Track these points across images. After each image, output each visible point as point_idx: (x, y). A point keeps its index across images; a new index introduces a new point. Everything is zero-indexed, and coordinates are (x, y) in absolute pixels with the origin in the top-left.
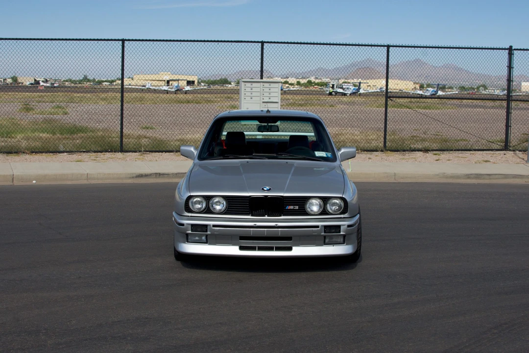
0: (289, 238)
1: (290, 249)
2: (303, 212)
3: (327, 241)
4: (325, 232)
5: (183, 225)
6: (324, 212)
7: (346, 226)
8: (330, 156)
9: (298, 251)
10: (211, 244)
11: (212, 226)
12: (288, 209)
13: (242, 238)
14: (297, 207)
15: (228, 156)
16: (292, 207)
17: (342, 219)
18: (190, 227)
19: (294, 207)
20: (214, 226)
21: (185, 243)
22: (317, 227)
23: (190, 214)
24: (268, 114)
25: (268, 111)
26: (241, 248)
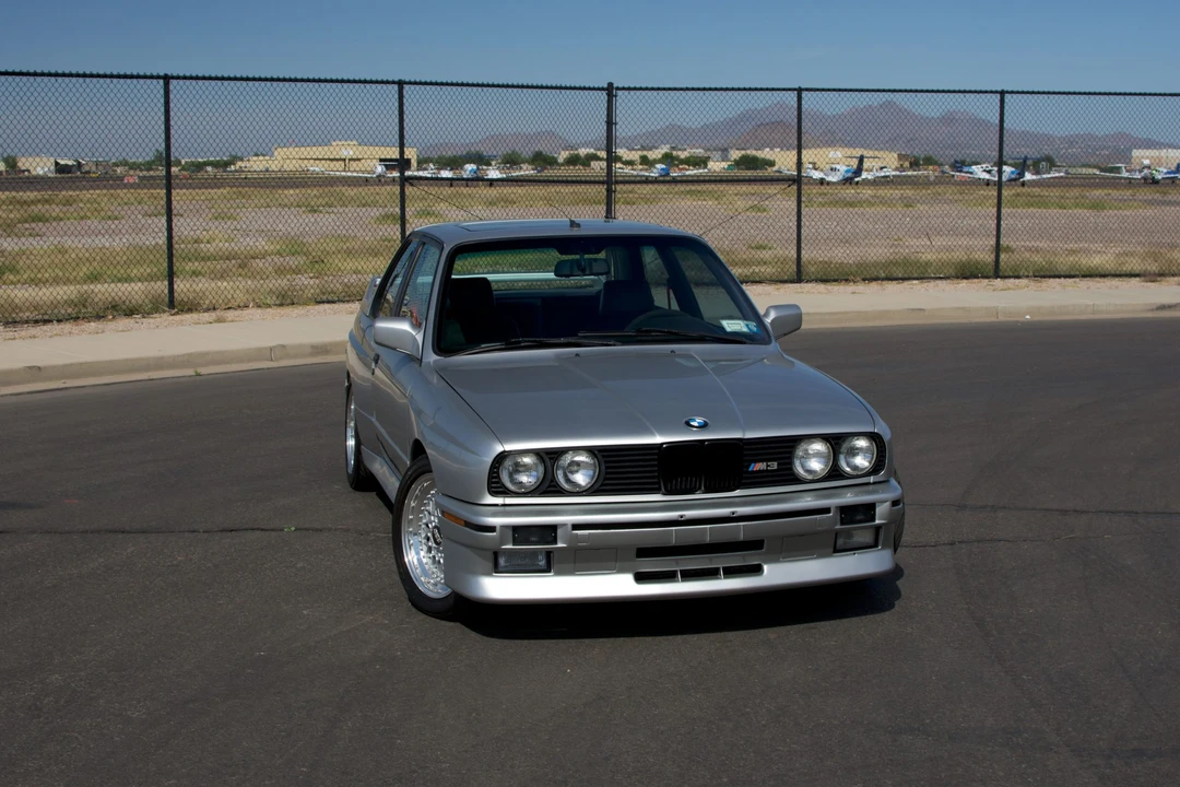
0: (754, 545)
1: (756, 570)
2: (787, 476)
3: (840, 542)
4: (842, 523)
5: (492, 529)
6: (834, 473)
7: (888, 504)
8: (755, 329)
9: (777, 574)
10: (558, 573)
11: (570, 527)
12: (753, 472)
13: (644, 552)
14: (774, 465)
15: (520, 342)
16: (761, 466)
17: (871, 487)
18: (510, 533)
19: (768, 466)
20: (576, 527)
21: (489, 574)
22: (826, 510)
23: (499, 500)
24: (575, 232)
25: (573, 224)
26: (641, 578)
